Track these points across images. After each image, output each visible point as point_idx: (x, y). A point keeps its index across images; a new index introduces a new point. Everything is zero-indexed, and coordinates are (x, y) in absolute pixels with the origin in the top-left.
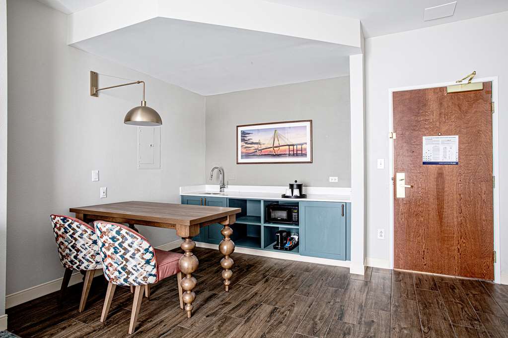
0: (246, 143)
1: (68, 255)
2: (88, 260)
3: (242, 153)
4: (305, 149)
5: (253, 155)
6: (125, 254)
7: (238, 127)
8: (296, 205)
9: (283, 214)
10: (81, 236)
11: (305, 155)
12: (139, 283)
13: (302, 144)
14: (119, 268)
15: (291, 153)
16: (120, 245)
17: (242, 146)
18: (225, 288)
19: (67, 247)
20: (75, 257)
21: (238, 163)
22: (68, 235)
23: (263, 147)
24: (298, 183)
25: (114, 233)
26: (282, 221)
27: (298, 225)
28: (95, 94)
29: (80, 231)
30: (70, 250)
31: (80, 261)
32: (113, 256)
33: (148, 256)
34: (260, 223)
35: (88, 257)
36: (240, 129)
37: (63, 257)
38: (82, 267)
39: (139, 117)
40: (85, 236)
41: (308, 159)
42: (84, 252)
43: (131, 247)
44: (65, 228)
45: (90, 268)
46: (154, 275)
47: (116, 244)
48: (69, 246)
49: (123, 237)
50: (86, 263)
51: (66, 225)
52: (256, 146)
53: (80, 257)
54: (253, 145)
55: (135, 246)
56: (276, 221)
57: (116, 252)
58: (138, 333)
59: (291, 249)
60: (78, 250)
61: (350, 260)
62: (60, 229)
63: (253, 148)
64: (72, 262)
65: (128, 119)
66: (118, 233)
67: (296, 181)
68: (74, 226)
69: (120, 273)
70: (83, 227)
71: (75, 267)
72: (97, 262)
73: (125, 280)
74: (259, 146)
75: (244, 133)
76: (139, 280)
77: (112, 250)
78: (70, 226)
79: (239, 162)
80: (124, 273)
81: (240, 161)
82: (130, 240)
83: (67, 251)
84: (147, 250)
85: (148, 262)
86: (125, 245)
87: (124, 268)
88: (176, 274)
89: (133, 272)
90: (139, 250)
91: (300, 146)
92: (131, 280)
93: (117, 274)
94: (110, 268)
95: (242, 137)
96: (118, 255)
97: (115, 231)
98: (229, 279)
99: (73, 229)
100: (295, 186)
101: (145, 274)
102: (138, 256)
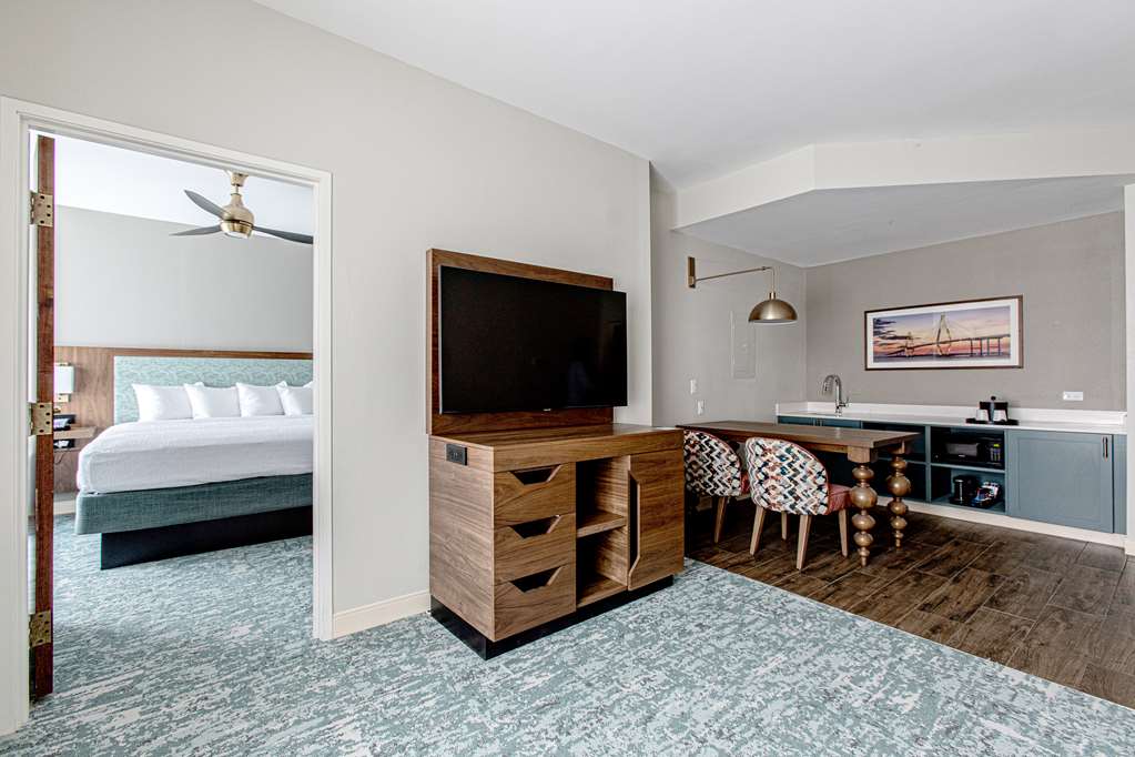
0: (883, 338)
1: (701, 476)
2: (724, 484)
3: (875, 353)
4: (1008, 346)
5: (898, 355)
6: (794, 476)
7: (866, 312)
8: (1000, 437)
9: (972, 450)
10: (718, 456)
11: (1008, 355)
12: (808, 512)
13: (999, 337)
14: (786, 492)
15: (974, 351)
16: (790, 465)
17: (875, 343)
18: (895, 542)
19: (701, 468)
20: (711, 479)
21: (867, 369)
22: (703, 453)
23: (917, 343)
24: (997, 401)
25: (783, 451)
26: (968, 460)
27: (1003, 468)
28: (693, 286)
29: (718, 450)
30: (705, 471)
31: (715, 484)
32: (779, 478)
33: (821, 481)
34: (924, 461)
35: (724, 480)
36: (871, 317)
37: (693, 479)
38: (717, 492)
39: (770, 315)
40: (723, 456)
41: (1014, 360)
42: (721, 474)
43: (802, 467)
44: (701, 446)
45: (726, 493)
46: (825, 505)
47: (785, 464)
48: (704, 466)
49: (794, 456)
50: (722, 487)
51: (703, 442)
52: (903, 342)
53: (715, 480)
54: (897, 341)
55: (807, 467)
56: (956, 459)
57: (784, 473)
58: (808, 570)
59: (986, 506)
60: (714, 472)
61: (1125, 533)
62: (693, 446)
63: (896, 346)
64: (705, 484)
65: (756, 316)
66: (788, 451)
67: (993, 398)
68: (712, 443)
69: (786, 497)
70: (721, 445)
71: (708, 490)
72: (734, 488)
73: (792, 507)
74: (909, 342)
75: (877, 322)
76: (809, 508)
77: (778, 470)
78: (707, 443)
79: (869, 367)
80: (791, 497)
81: (871, 364)
82: (802, 460)
83: (701, 472)
84: (820, 473)
85: (820, 488)
86: (796, 465)
87: (791, 493)
88: (837, 512)
89: (803, 497)
90: (811, 473)
91: (996, 340)
92: (799, 507)
93: (781, 498)
94: (771, 491)
95: (875, 328)
96: (785, 477)
97: (784, 448)
98: (901, 531)
99: (711, 447)
100: (992, 406)
101: (816, 502)
102: (809, 479)
